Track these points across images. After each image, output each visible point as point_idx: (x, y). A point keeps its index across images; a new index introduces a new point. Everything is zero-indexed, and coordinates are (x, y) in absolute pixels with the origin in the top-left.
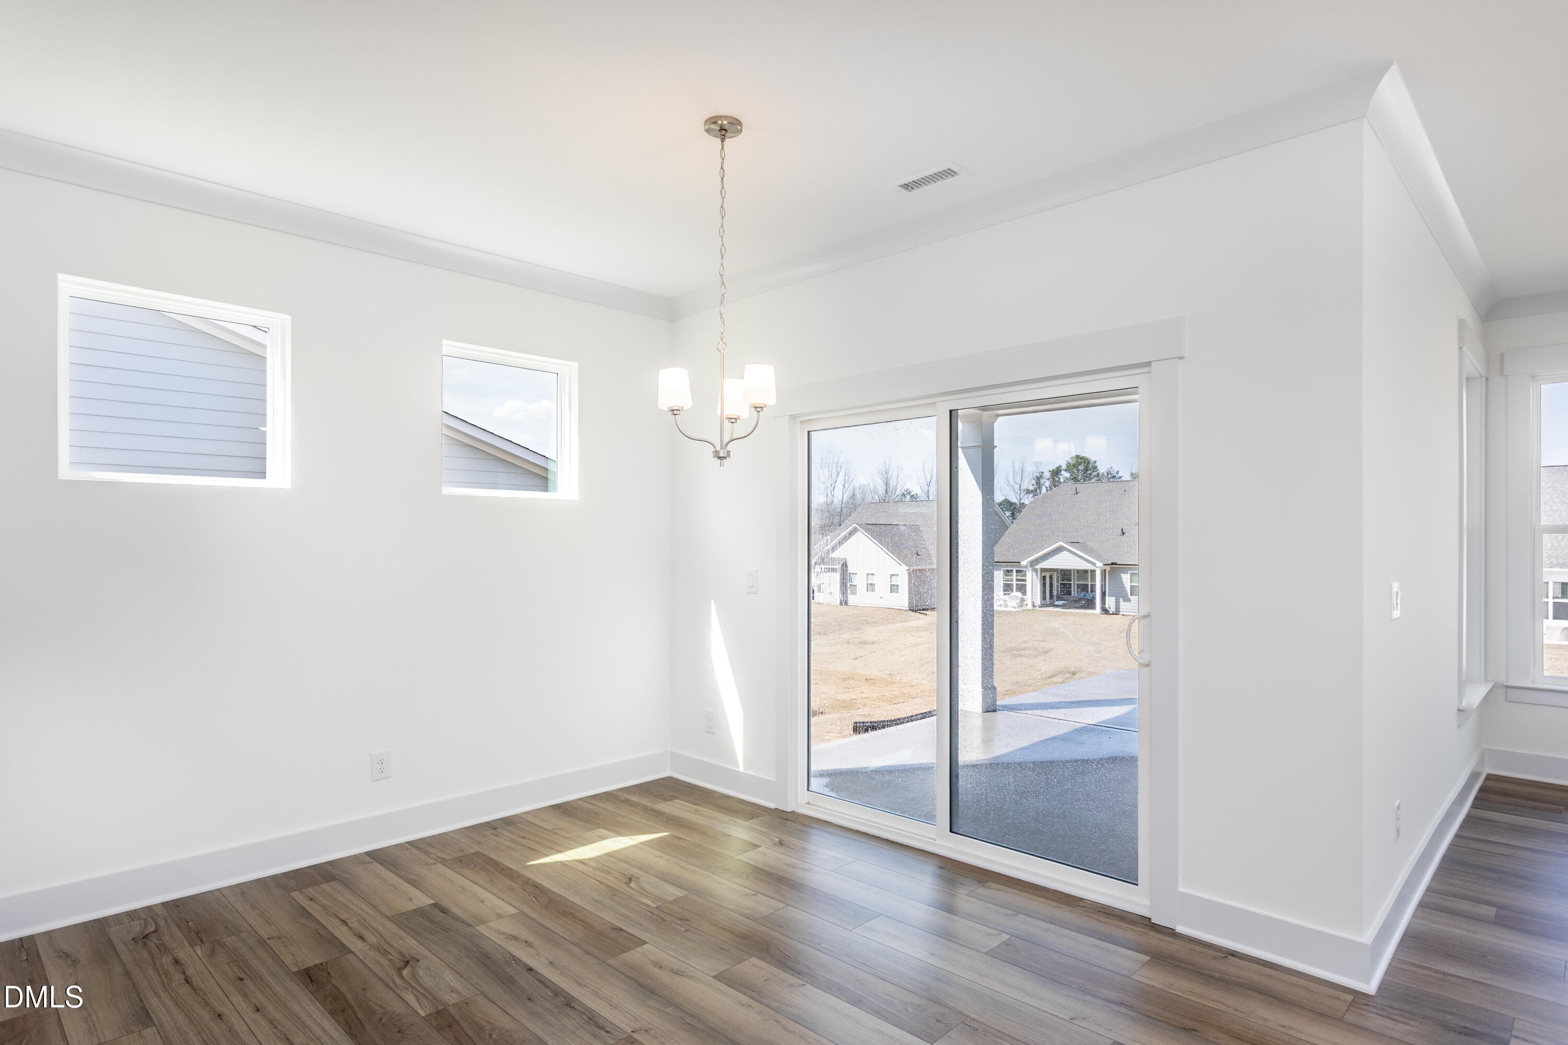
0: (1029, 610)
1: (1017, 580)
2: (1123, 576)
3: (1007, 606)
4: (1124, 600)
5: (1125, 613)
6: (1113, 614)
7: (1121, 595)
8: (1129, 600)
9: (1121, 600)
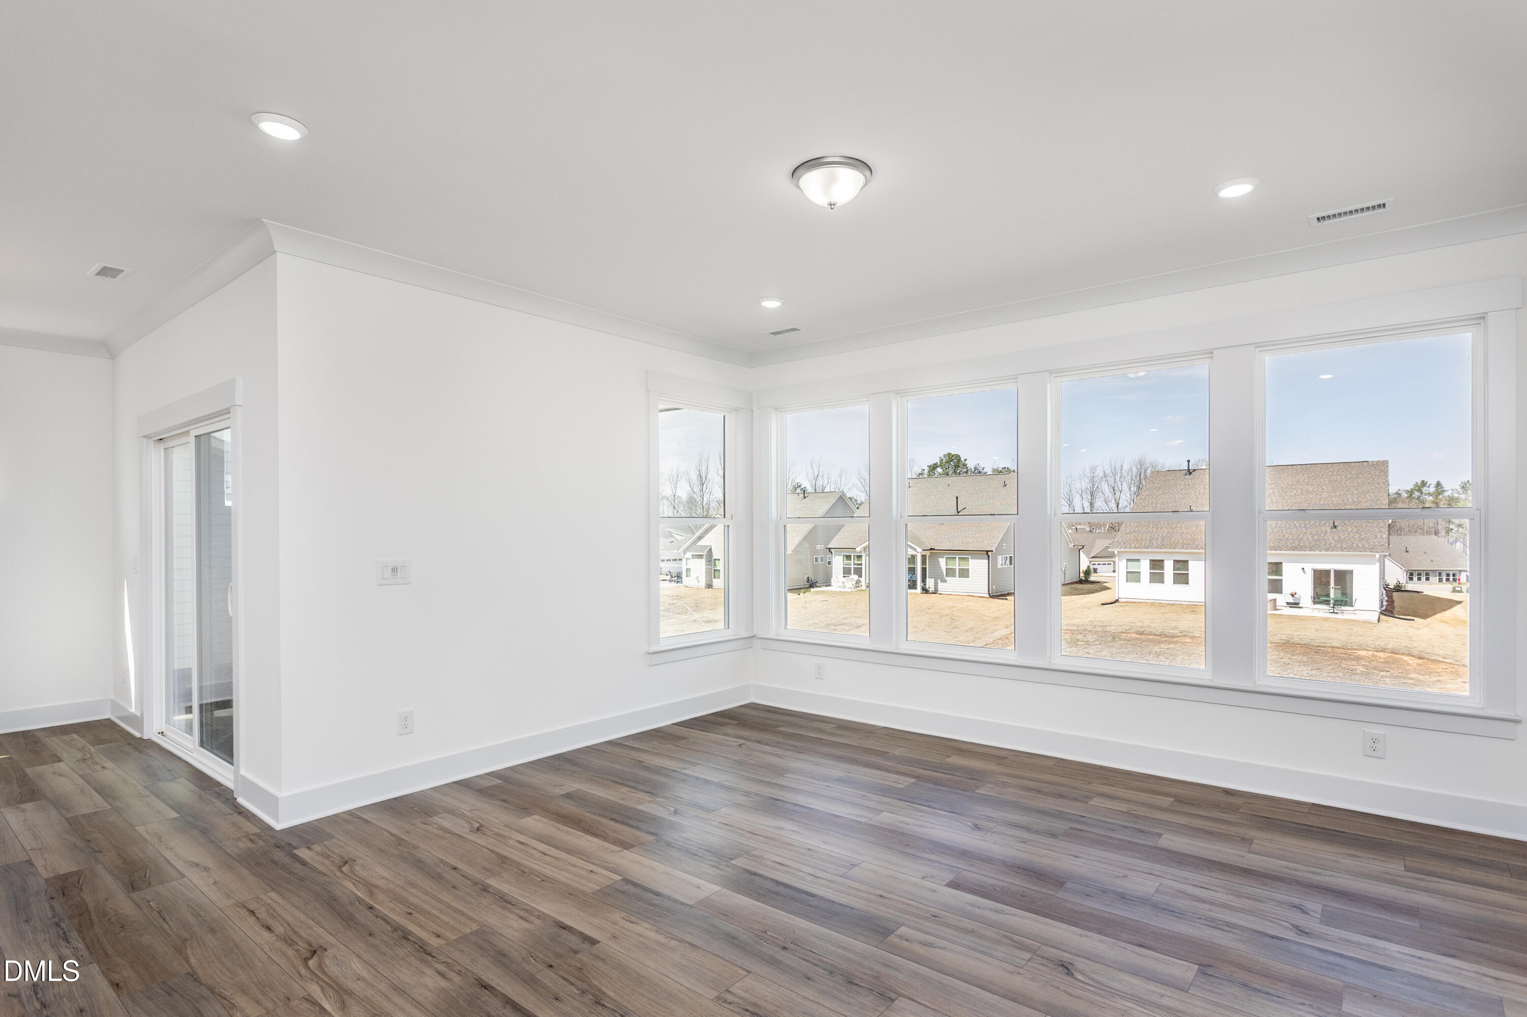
0: (863, 590)
1: (854, 564)
2: (940, 559)
3: (844, 587)
4: (941, 582)
5: (942, 593)
6: (933, 593)
7: (939, 577)
8: (945, 581)
9: (939, 581)
